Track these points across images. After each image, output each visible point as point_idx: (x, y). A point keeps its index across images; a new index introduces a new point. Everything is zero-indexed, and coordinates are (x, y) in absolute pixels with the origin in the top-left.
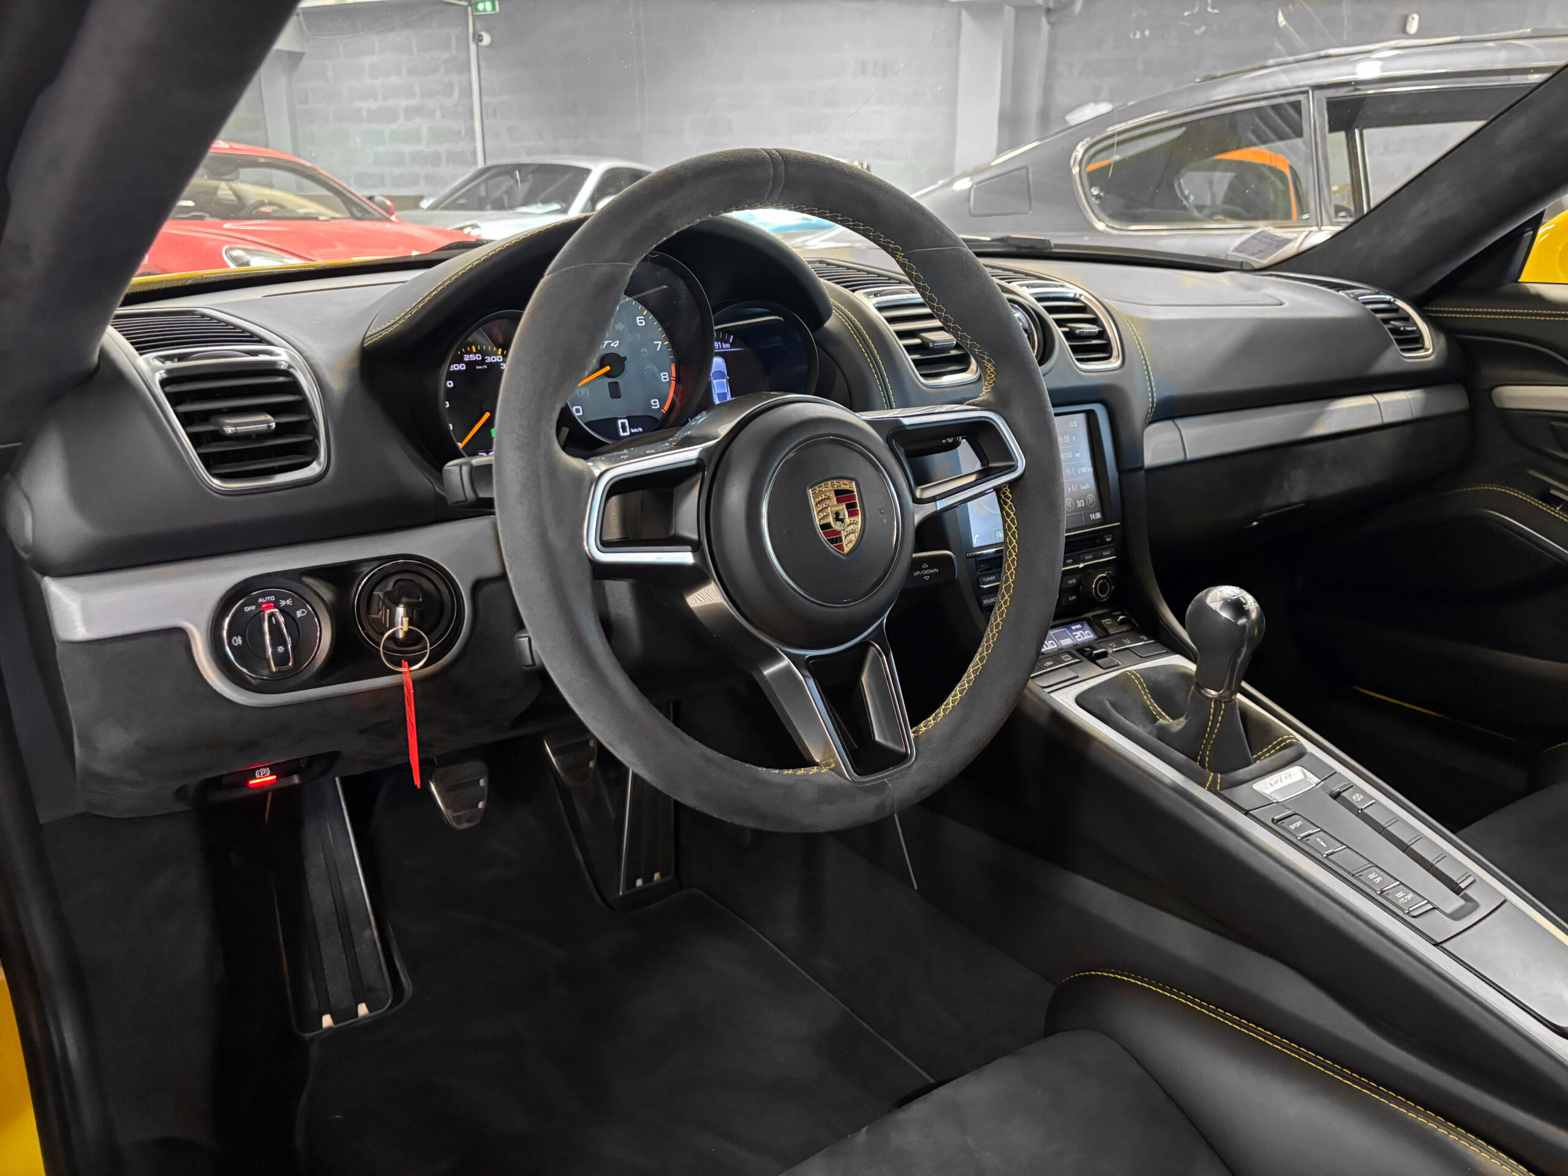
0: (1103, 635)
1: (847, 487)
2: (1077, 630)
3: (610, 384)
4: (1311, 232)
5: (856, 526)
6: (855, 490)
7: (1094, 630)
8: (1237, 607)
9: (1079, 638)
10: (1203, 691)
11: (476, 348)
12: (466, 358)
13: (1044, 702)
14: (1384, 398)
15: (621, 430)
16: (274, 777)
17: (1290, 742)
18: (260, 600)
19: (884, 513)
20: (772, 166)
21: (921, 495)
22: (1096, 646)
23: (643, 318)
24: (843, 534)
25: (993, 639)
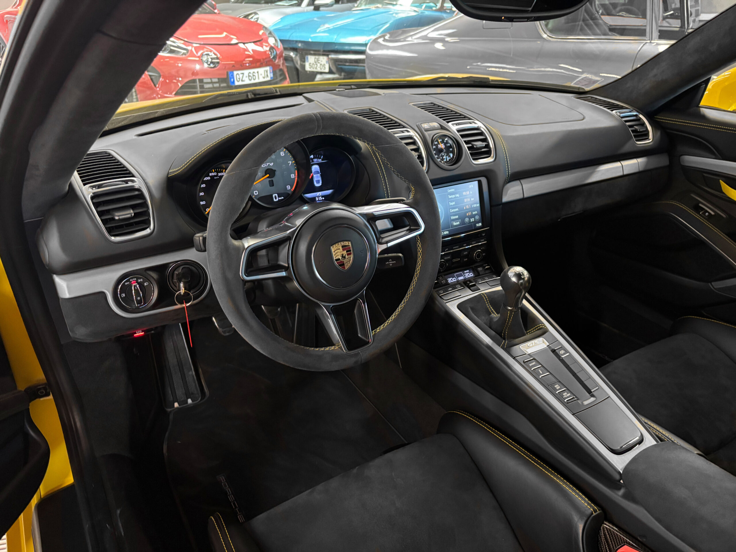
0: (478, 275)
1: (347, 244)
2: (467, 273)
3: (269, 181)
5: (350, 258)
6: (350, 245)
7: (474, 273)
9: (467, 276)
10: (506, 307)
11: (214, 170)
12: (210, 174)
13: (444, 307)
14: (626, 163)
16: (143, 333)
17: (541, 327)
18: (131, 280)
22: (472, 280)
23: (283, 152)
24: (345, 262)
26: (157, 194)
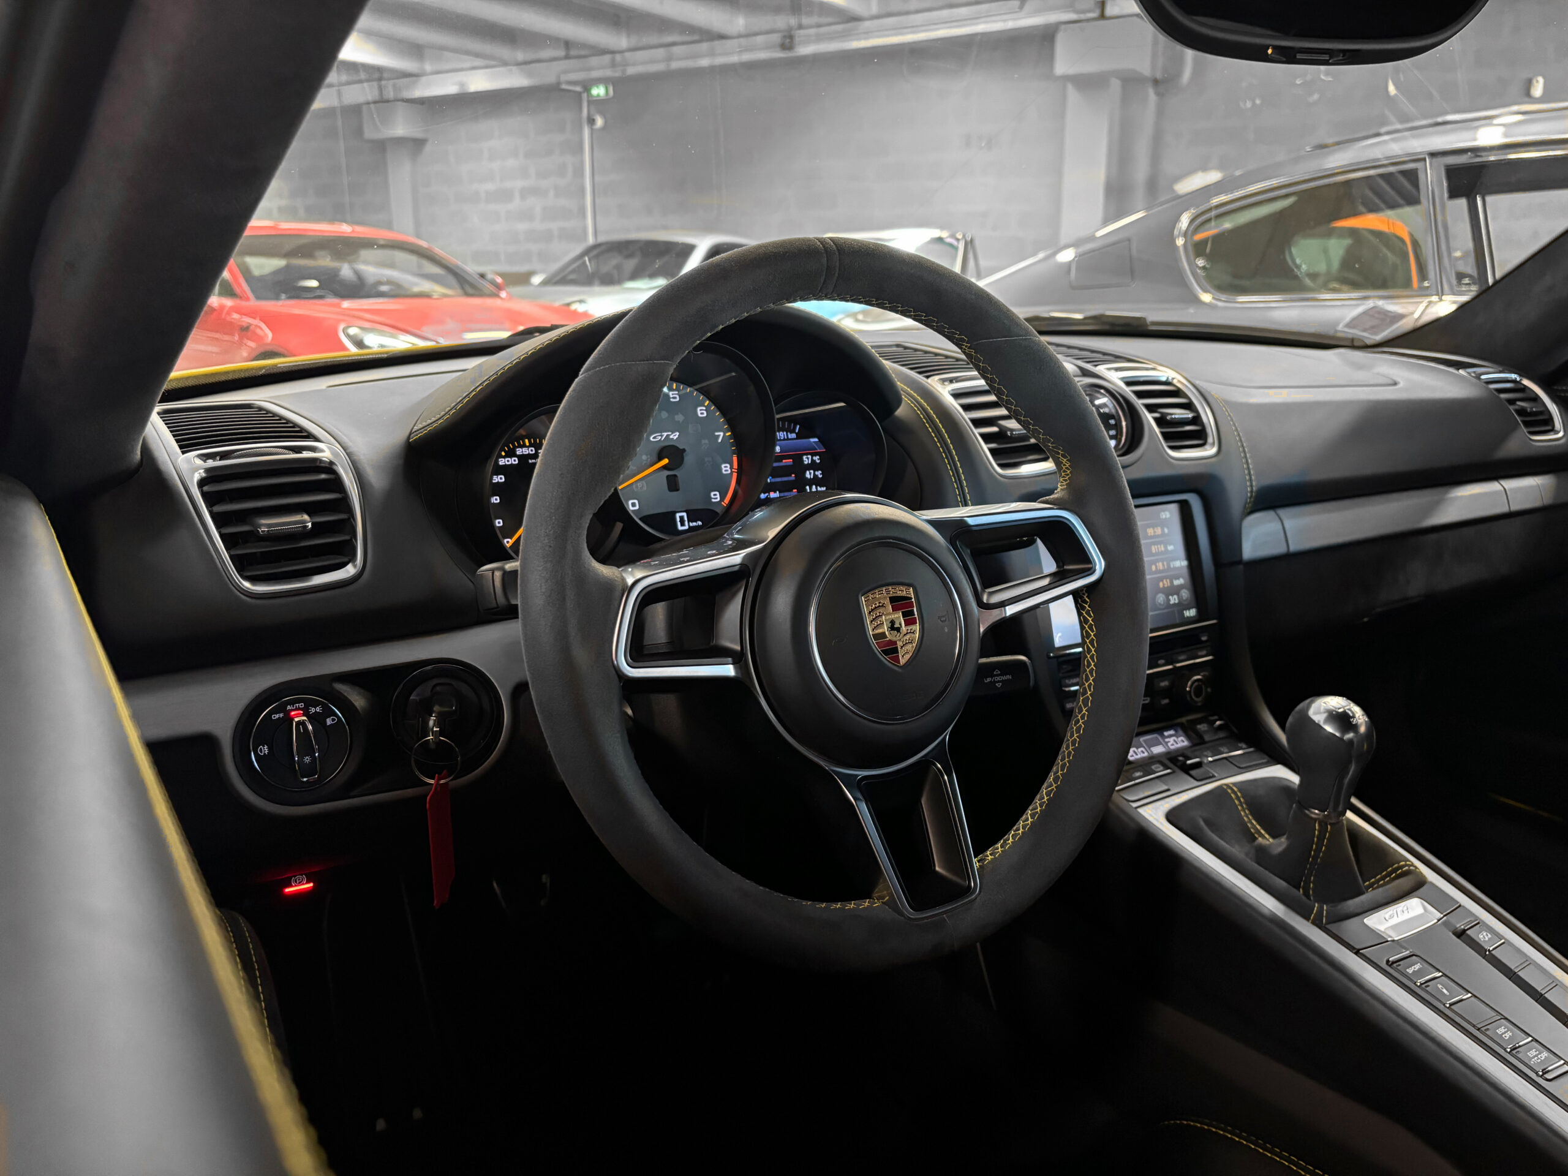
0: (1198, 742)
1: (904, 594)
2: (1170, 736)
3: (668, 477)
4: (1430, 302)
5: (913, 635)
6: (913, 596)
7: (1188, 737)
8: (1343, 720)
9: (1172, 745)
10: (1307, 812)
11: (530, 442)
12: (519, 451)
13: (1132, 819)
14: (1511, 484)
15: (679, 524)
16: (311, 885)
17: (1406, 870)
18: (289, 707)
19: (945, 621)
20: (825, 255)
21: (987, 600)
22: (1189, 754)
23: (704, 408)
24: (899, 644)
25: (1069, 757)
26: (378, 480)
